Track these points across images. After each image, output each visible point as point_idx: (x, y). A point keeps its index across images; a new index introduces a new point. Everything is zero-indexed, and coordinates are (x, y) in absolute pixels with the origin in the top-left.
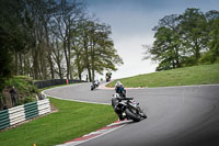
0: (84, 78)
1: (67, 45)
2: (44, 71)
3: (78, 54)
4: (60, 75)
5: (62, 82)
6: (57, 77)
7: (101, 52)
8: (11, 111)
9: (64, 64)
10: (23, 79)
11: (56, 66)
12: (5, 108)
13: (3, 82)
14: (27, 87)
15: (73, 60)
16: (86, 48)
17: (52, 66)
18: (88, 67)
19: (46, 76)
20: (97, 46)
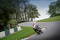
0: (30, 20)
1: (25, 11)
2: (19, 19)
3: (28, 14)
4: (24, 20)
5: (24, 22)
6: (23, 20)
7: (34, 13)
8: (10, 30)
9: (24, 17)
10: (13, 21)
11: (22, 17)
12: (9, 29)
13: (8, 22)
14: (14, 23)
15: (27, 15)
16: (30, 12)
17: (21, 17)
18: (31, 17)
20: (33, 11)
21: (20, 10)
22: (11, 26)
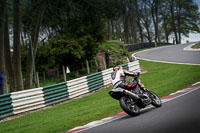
0: (171, 41)
1: (154, 11)
2: (134, 35)
3: (165, 19)
4: (149, 38)
5: (151, 45)
6: (146, 41)
8: (104, 72)
9: (152, 29)
10: (114, 44)
11: (145, 30)
12: (99, 70)
13: (97, 46)
15: (160, 24)
16: (172, 12)
17: (141, 31)
18: (174, 30)
19: (136, 40)
20: (183, 10)
21: (137, 6)
22: (107, 60)
